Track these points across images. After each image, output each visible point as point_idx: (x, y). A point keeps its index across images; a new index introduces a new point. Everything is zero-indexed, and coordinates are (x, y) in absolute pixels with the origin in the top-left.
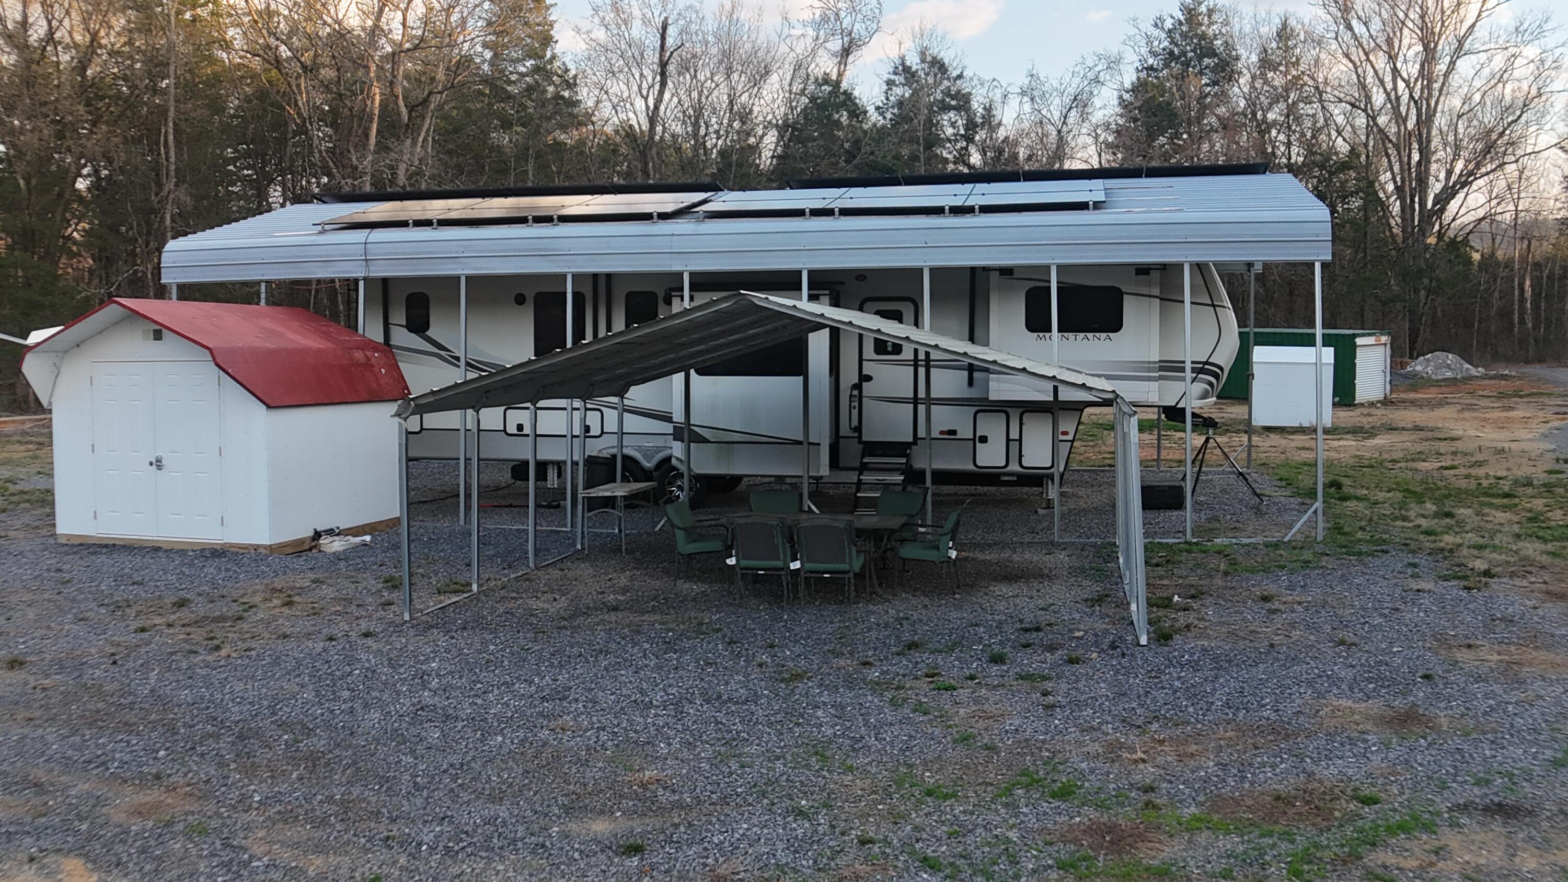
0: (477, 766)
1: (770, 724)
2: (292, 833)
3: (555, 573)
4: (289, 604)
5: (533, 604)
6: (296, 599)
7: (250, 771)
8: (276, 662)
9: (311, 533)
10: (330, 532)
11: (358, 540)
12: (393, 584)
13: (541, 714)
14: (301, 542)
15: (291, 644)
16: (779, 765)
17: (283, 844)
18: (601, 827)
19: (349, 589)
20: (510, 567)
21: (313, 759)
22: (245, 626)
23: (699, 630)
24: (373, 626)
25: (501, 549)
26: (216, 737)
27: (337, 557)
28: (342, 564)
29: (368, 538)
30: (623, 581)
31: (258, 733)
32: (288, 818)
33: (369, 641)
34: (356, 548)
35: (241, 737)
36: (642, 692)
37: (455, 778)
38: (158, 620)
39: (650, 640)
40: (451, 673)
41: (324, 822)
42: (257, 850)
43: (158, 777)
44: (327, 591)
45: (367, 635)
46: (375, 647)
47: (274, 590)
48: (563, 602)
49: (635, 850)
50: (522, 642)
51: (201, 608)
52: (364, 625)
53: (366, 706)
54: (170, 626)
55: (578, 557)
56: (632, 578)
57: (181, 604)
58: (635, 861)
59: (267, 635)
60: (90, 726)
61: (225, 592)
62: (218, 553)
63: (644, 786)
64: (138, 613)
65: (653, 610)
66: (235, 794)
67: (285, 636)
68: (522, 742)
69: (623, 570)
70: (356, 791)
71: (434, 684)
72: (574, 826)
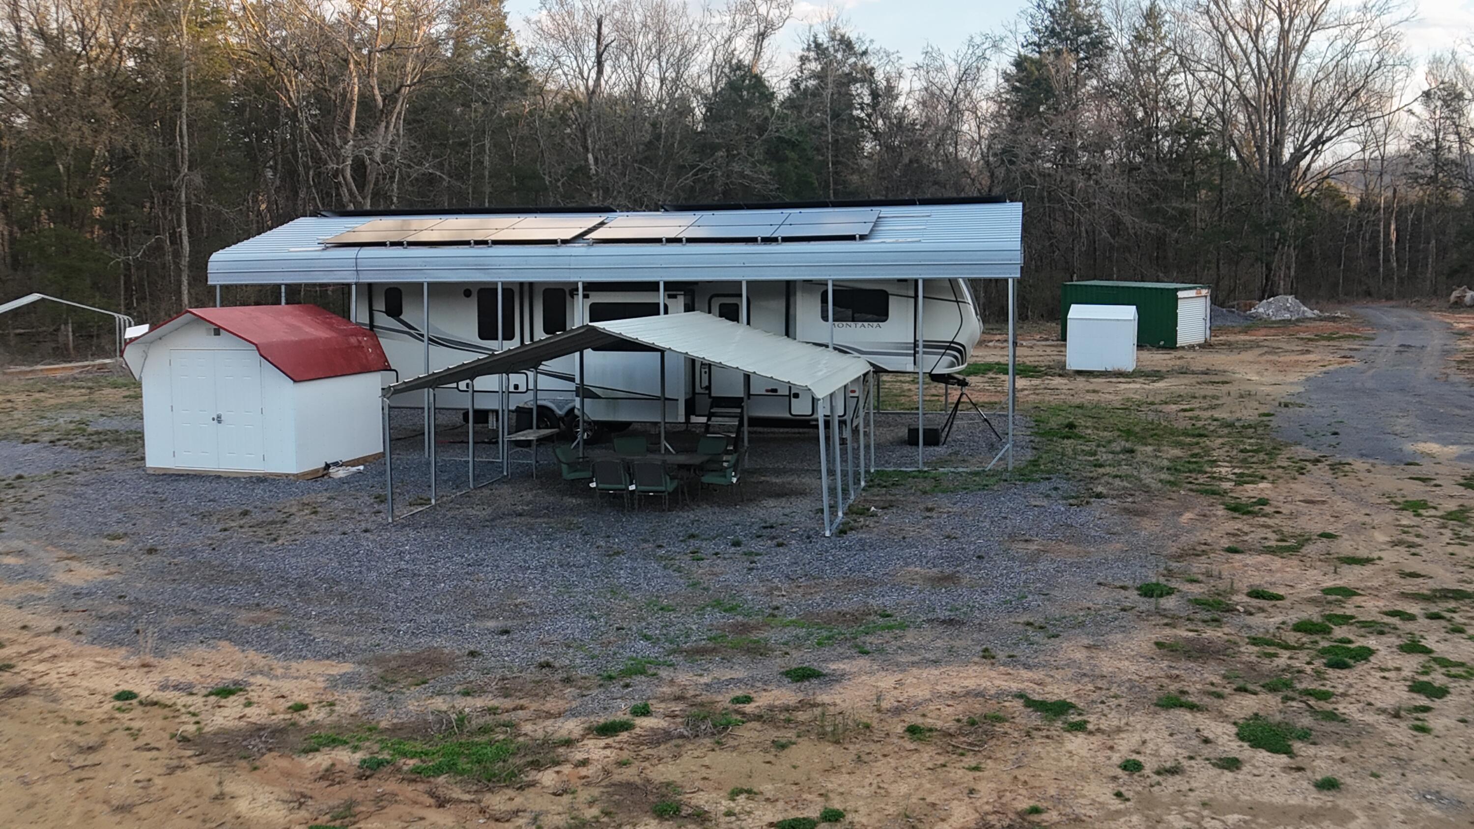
0: (430, 598)
1: (592, 577)
2: (333, 628)
3: (486, 492)
4: (315, 513)
5: (470, 512)
6: (319, 509)
7: (308, 601)
8: (313, 547)
9: (323, 465)
10: (336, 464)
11: (354, 469)
12: (381, 499)
13: (467, 573)
14: (317, 471)
15: (320, 536)
16: (590, 597)
17: (330, 632)
18: (491, 624)
19: (353, 504)
20: (457, 487)
21: (341, 596)
22: (289, 527)
23: (569, 528)
24: (369, 526)
25: (452, 475)
26: (286, 586)
27: (342, 481)
28: (346, 486)
29: (361, 468)
30: (530, 497)
31: (308, 584)
32: (329, 622)
33: (368, 535)
34: (354, 475)
35: (300, 586)
36: (525, 561)
37: (417, 603)
38: (233, 524)
39: (537, 534)
40: (417, 552)
41: (350, 623)
42: (316, 635)
43: (258, 605)
44: (338, 504)
45: (366, 531)
46: (371, 538)
47: (304, 504)
48: (489, 511)
49: (506, 632)
50: (460, 535)
51: (258, 516)
52: (364, 525)
53: (369, 570)
54: (241, 527)
55: (504, 481)
56: (535, 496)
57: (245, 513)
58: (505, 637)
59: (303, 531)
60: (211, 582)
61: (271, 505)
62: (261, 479)
63: (516, 606)
64: (219, 520)
65: (544, 516)
66: (302, 612)
67: (316, 532)
68: (455, 587)
69: (531, 490)
70: (365, 610)
71: (407, 558)
72: (477, 624)
